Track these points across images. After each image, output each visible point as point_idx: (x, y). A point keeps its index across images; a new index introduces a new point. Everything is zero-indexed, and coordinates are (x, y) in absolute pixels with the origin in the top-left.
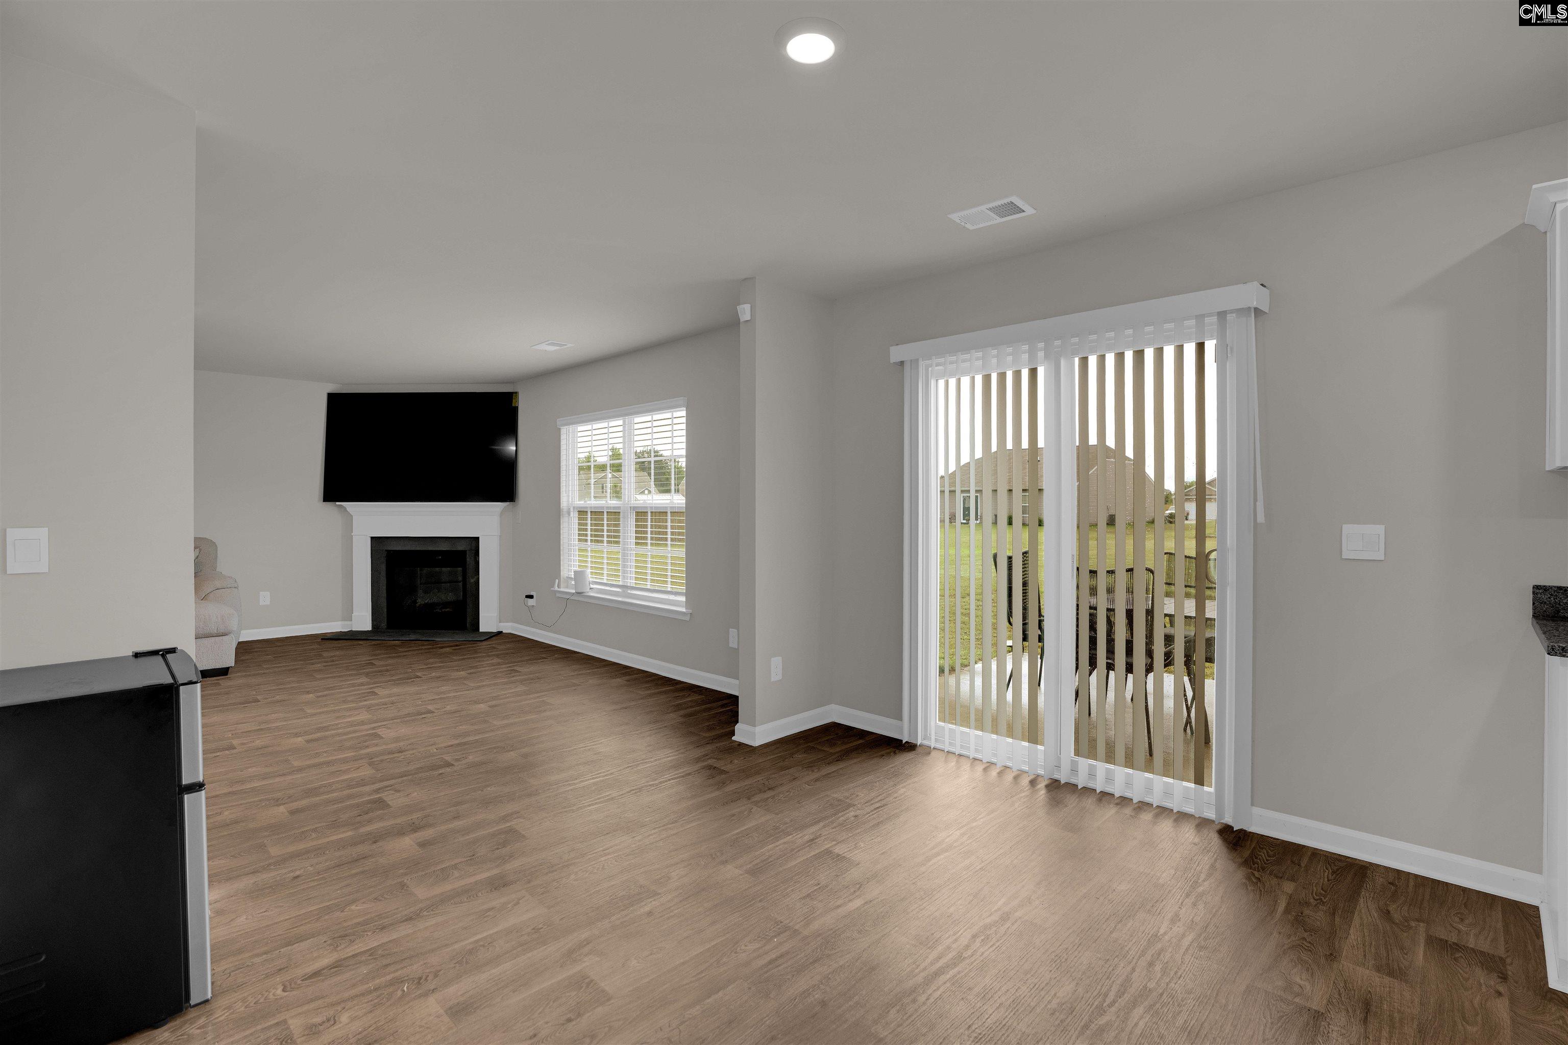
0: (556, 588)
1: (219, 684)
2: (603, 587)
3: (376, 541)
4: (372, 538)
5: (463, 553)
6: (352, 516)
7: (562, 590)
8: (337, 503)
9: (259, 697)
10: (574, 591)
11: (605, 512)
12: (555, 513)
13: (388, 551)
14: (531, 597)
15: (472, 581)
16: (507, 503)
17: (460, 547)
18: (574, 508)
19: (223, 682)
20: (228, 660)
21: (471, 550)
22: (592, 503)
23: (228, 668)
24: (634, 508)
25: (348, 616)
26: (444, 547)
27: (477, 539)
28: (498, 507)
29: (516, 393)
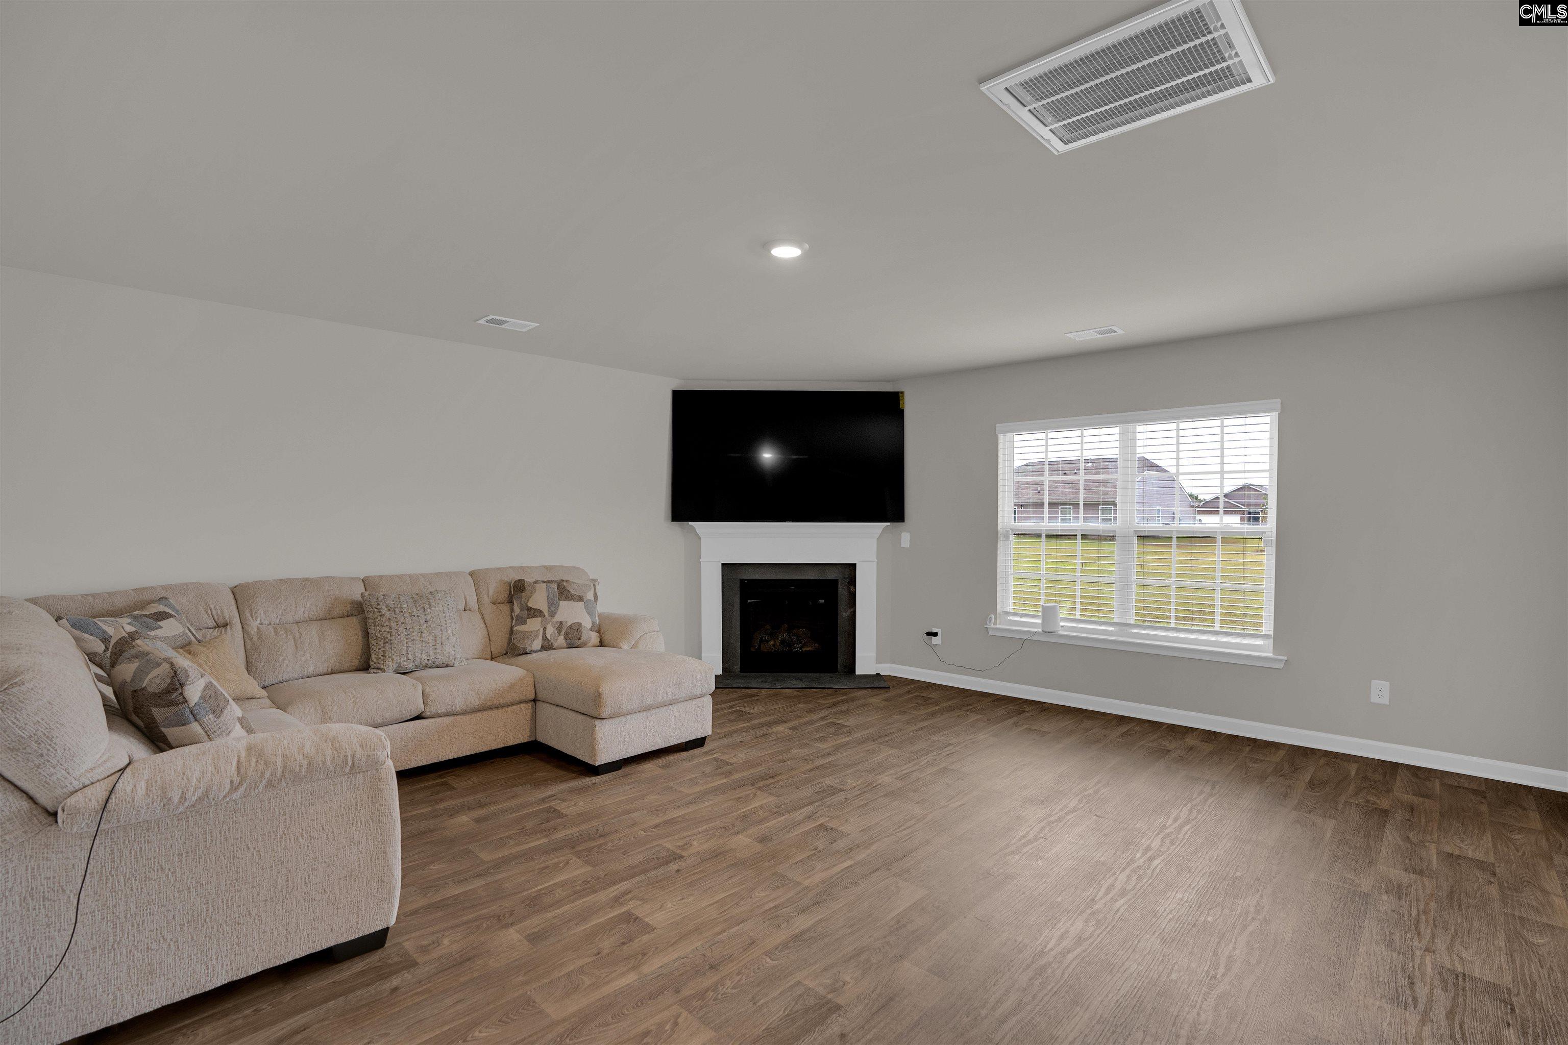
2: (1074, 625)
3: (727, 568)
4: (723, 565)
5: (834, 582)
6: (700, 539)
7: (998, 626)
8: (685, 523)
10: (1038, 630)
11: (1080, 535)
13: (742, 581)
14: (934, 634)
15: (845, 615)
16: (893, 524)
17: (831, 575)
18: (1012, 530)
21: (843, 578)
24: (1135, 532)
26: (809, 575)
27: (853, 566)
28: (878, 527)
29: (902, 393)
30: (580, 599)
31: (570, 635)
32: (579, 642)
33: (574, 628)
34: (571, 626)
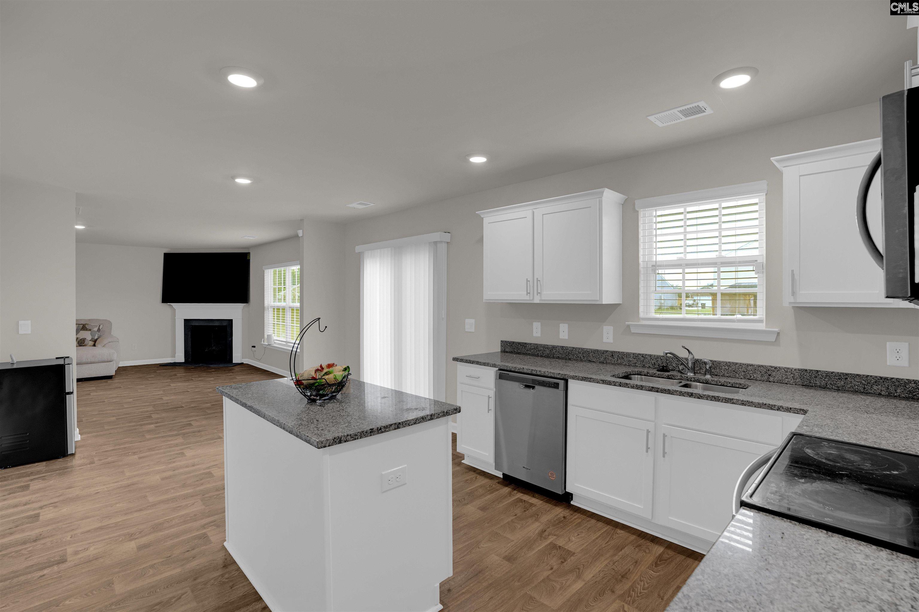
0: (262, 343)
1: (107, 382)
2: (279, 342)
3: (186, 321)
4: (185, 320)
5: (225, 327)
6: (175, 310)
7: (264, 343)
8: (168, 304)
9: (121, 387)
10: (267, 344)
11: (281, 308)
12: (262, 309)
13: (192, 326)
14: (254, 347)
15: (229, 339)
16: (245, 304)
17: (224, 324)
18: (271, 307)
19: (109, 381)
20: (113, 373)
21: (228, 325)
22: (277, 304)
23: (112, 376)
25: (174, 356)
26: (217, 324)
27: (232, 320)
28: (241, 306)
29: (249, 253)
30: (90, 330)
31: (80, 342)
32: (84, 345)
33: (82, 340)
34: (81, 339)
